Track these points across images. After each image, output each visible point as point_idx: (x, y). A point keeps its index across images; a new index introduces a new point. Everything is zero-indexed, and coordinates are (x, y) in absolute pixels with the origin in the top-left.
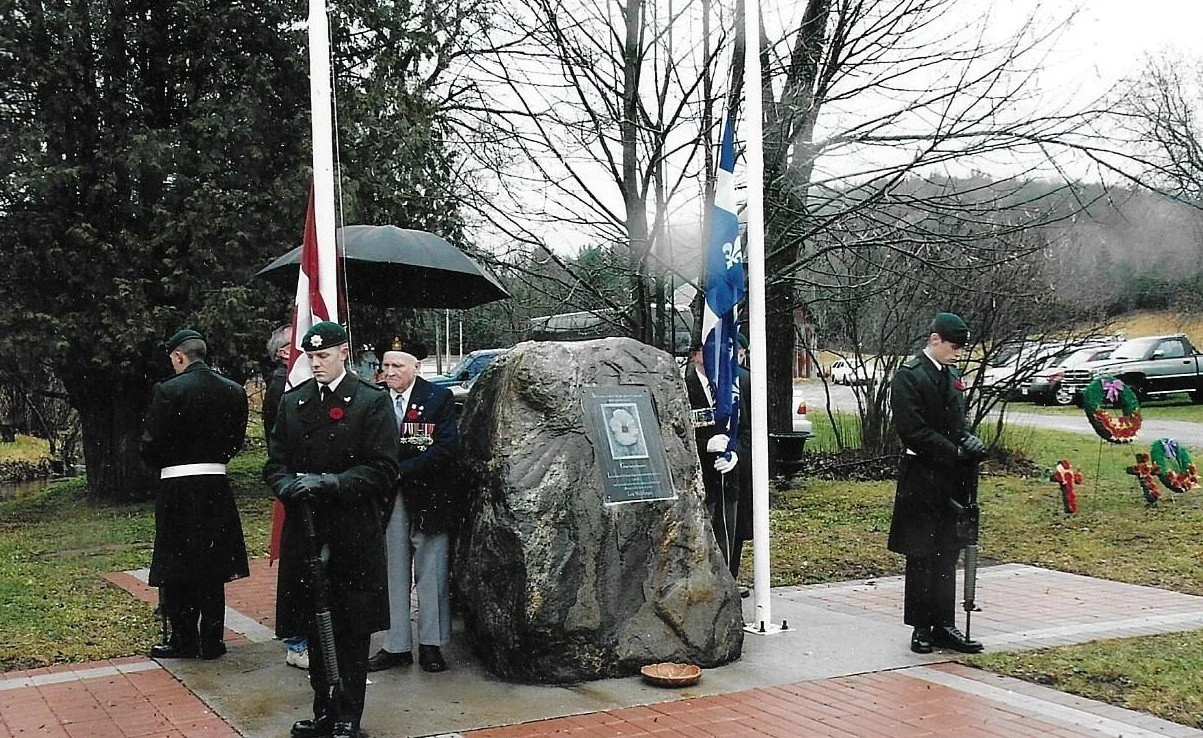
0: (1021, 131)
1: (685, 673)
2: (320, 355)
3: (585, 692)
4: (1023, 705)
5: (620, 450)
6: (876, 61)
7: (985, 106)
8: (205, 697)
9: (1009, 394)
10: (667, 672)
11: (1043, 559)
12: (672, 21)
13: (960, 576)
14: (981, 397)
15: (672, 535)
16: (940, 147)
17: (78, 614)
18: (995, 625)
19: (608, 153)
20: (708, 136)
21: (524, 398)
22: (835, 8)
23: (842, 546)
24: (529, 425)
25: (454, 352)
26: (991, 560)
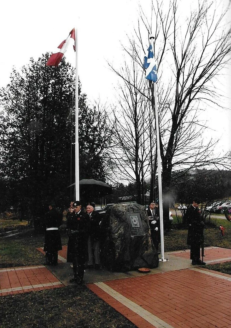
0: (211, 161)
1: (147, 270)
2: (76, 207)
3: (127, 274)
4: (213, 275)
5: (134, 225)
6: (183, 149)
7: (204, 157)
8: (54, 274)
9: (212, 212)
10: (143, 269)
11: (218, 245)
12: (144, 141)
13: (201, 249)
14: (206, 212)
15: (144, 242)
16: (196, 164)
17: (31, 256)
18: (208, 259)
19: (132, 166)
20: (152, 162)
21: (115, 215)
22: (174, 139)
23: (179, 243)
24: (116, 221)
25: (104, 204)
26: (208, 246)
